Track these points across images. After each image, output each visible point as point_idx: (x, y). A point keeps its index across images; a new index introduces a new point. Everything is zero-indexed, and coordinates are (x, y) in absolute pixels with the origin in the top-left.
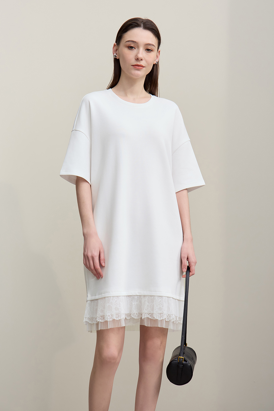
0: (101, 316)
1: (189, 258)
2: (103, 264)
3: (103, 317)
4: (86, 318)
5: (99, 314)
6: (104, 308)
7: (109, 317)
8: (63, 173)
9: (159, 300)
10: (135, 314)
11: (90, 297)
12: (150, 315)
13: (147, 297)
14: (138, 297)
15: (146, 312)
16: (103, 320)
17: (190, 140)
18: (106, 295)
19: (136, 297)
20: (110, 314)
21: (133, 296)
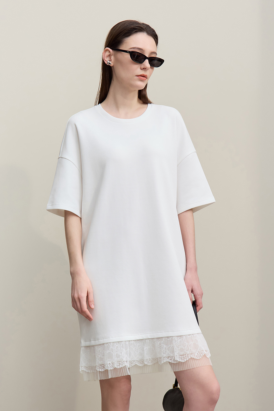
0: (101, 365)
1: (194, 290)
2: (92, 306)
3: (103, 366)
4: (82, 367)
5: (98, 362)
6: (103, 356)
7: (110, 365)
8: (50, 207)
9: (179, 340)
10: (148, 360)
11: (83, 343)
12: (170, 358)
13: (163, 339)
14: (150, 340)
15: (165, 355)
16: (103, 370)
17: (195, 151)
18: (105, 341)
19: (148, 341)
20: (110, 363)
21: (145, 340)
